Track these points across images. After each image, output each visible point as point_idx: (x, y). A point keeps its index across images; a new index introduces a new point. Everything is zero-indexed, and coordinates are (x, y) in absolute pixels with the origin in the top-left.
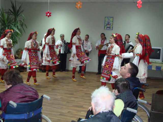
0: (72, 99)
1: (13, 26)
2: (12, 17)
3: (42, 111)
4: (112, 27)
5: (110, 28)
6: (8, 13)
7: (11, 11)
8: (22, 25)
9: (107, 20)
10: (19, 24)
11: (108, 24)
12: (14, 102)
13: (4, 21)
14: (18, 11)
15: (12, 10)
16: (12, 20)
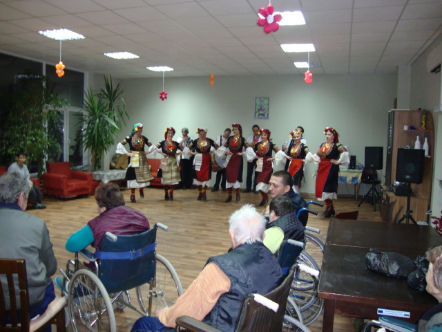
0: (204, 232)
1: (107, 117)
2: (106, 102)
3: (156, 249)
4: (268, 115)
5: (263, 115)
6: (99, 95)
7: (104, 92)
8: (121, 115)
9: (258, 103)
10: (116, 114)
11: (261, 109)
12: (113, 233)
13: (93, 109)
14: (115, 92)
15: (106, 91)
16: (105, 107)
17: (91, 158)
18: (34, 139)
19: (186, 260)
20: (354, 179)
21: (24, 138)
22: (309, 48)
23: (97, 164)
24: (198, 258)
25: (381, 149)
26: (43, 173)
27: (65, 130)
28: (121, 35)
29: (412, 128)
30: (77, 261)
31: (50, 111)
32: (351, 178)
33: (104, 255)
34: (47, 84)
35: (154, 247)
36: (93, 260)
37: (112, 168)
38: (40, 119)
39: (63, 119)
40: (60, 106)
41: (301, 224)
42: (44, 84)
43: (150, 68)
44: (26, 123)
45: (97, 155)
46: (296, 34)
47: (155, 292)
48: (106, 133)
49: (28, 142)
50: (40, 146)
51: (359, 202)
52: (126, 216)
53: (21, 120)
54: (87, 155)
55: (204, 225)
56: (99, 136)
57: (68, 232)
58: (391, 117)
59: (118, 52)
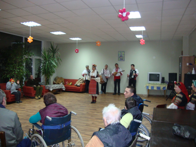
0: (96, 113)
1: (52, 61)
2: (51, 54)
4: (124, 59)
6: (48, 51)
8: (58, 60)
9: (120, 54)
10: (56, 59)
11: (121, 57)
13: (45, 57)
14: (55, 50)
15: (51, 49)
16: (51, 56)
17: (45, 79)
18: (19, 71)
19: (86, 127)
20: (164, 88)
21: (14, 70)
22: (143, 29)
23: (47, 82)
24: (92, 125)
25: (176, 74)
26: (23, 86)
27: (33, 67)
28: (57, 24)
29: (190, 64)
30: (33, 130)
31: (26, 58)
32: (162, 87)
33: (46, 127)
34: (25, 46)
35: (70, 122)
36: (40, 130)
37: (54, 84)
38: (22, 62)
39: (32, 62)
40: (31, 56)
41: (140, 112)
42: (24, 46)
43: (71, 39)
44: (16, 63)
45: (47, 78)
46: (136, 22)
47: (71, 144)
48: (51, 68)
49: (16, 72)
50: (21, 74)
51: (166, 98)
52: (57, 108)
53: (13, 62)
54: (43, 78)
55: (95, 110)
56: (48, 69)
57: (33, 113)
58: (181, 60)
59: (56, 32)
